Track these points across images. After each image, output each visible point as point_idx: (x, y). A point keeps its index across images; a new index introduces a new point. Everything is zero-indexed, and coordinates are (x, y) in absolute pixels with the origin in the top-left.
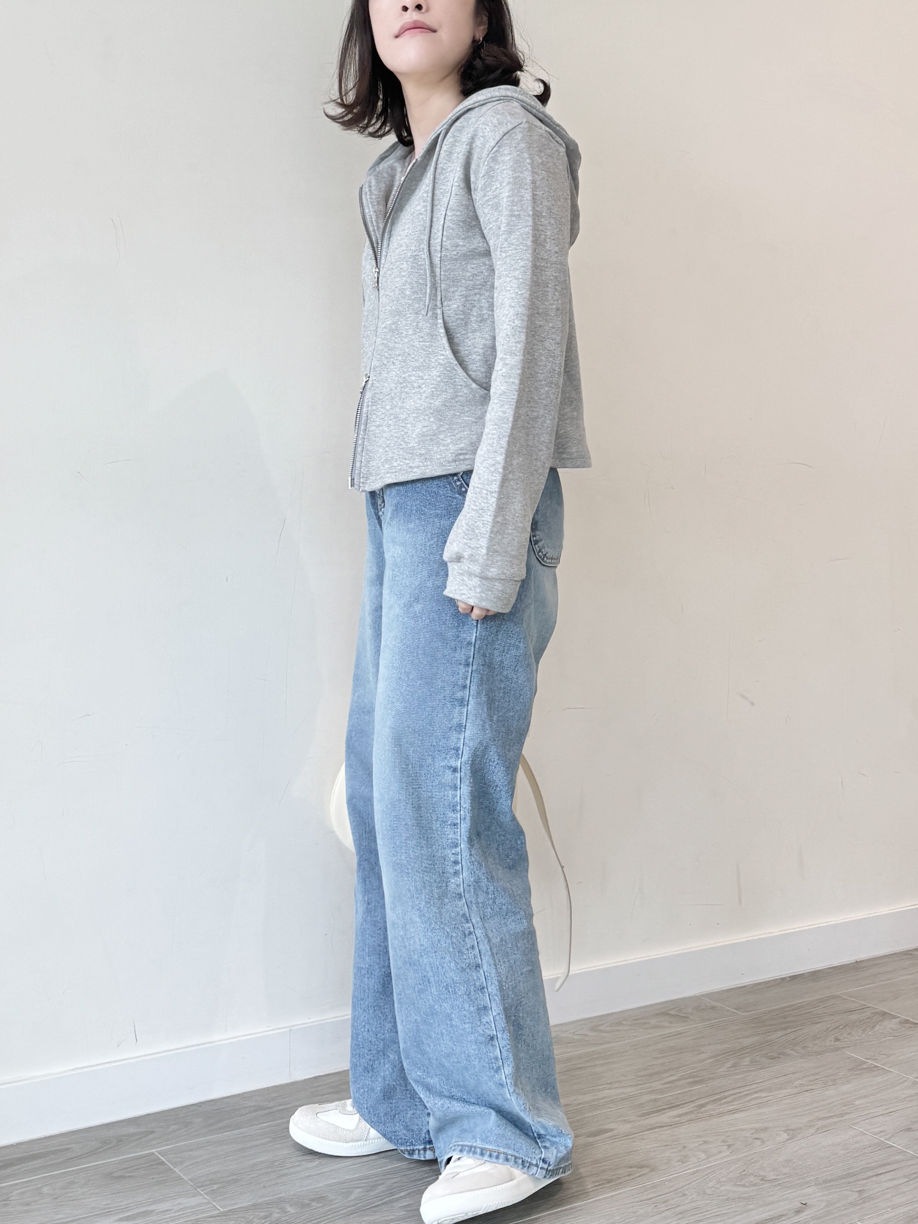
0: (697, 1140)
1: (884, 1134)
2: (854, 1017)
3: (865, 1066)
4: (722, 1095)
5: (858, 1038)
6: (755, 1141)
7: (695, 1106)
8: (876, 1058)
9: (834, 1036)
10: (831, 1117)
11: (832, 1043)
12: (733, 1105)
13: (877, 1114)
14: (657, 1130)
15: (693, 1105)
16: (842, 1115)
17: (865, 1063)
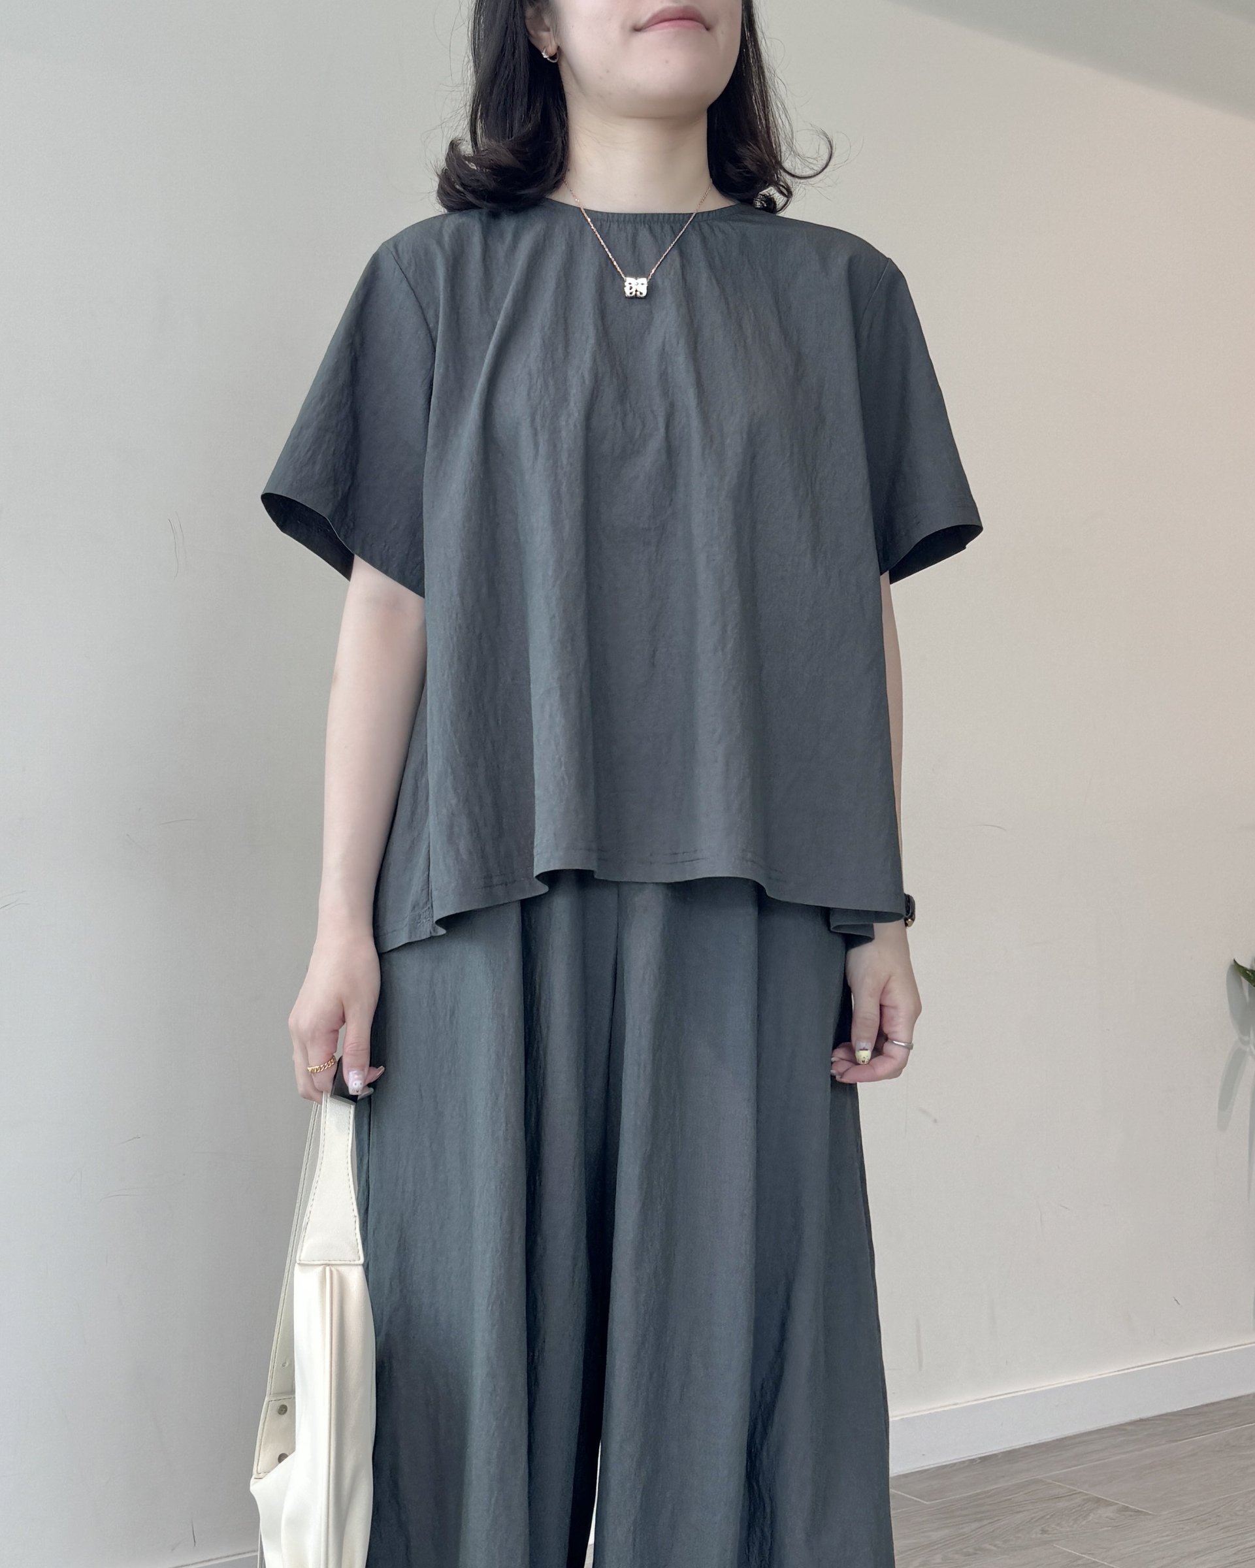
2: (1062, 1504)
3: (1080, 1562)
5: (1068, 1529)
8: (1092, 1552)
9: (1040, 1528)
11: (1039, 1536)
17: (1080, 1558)
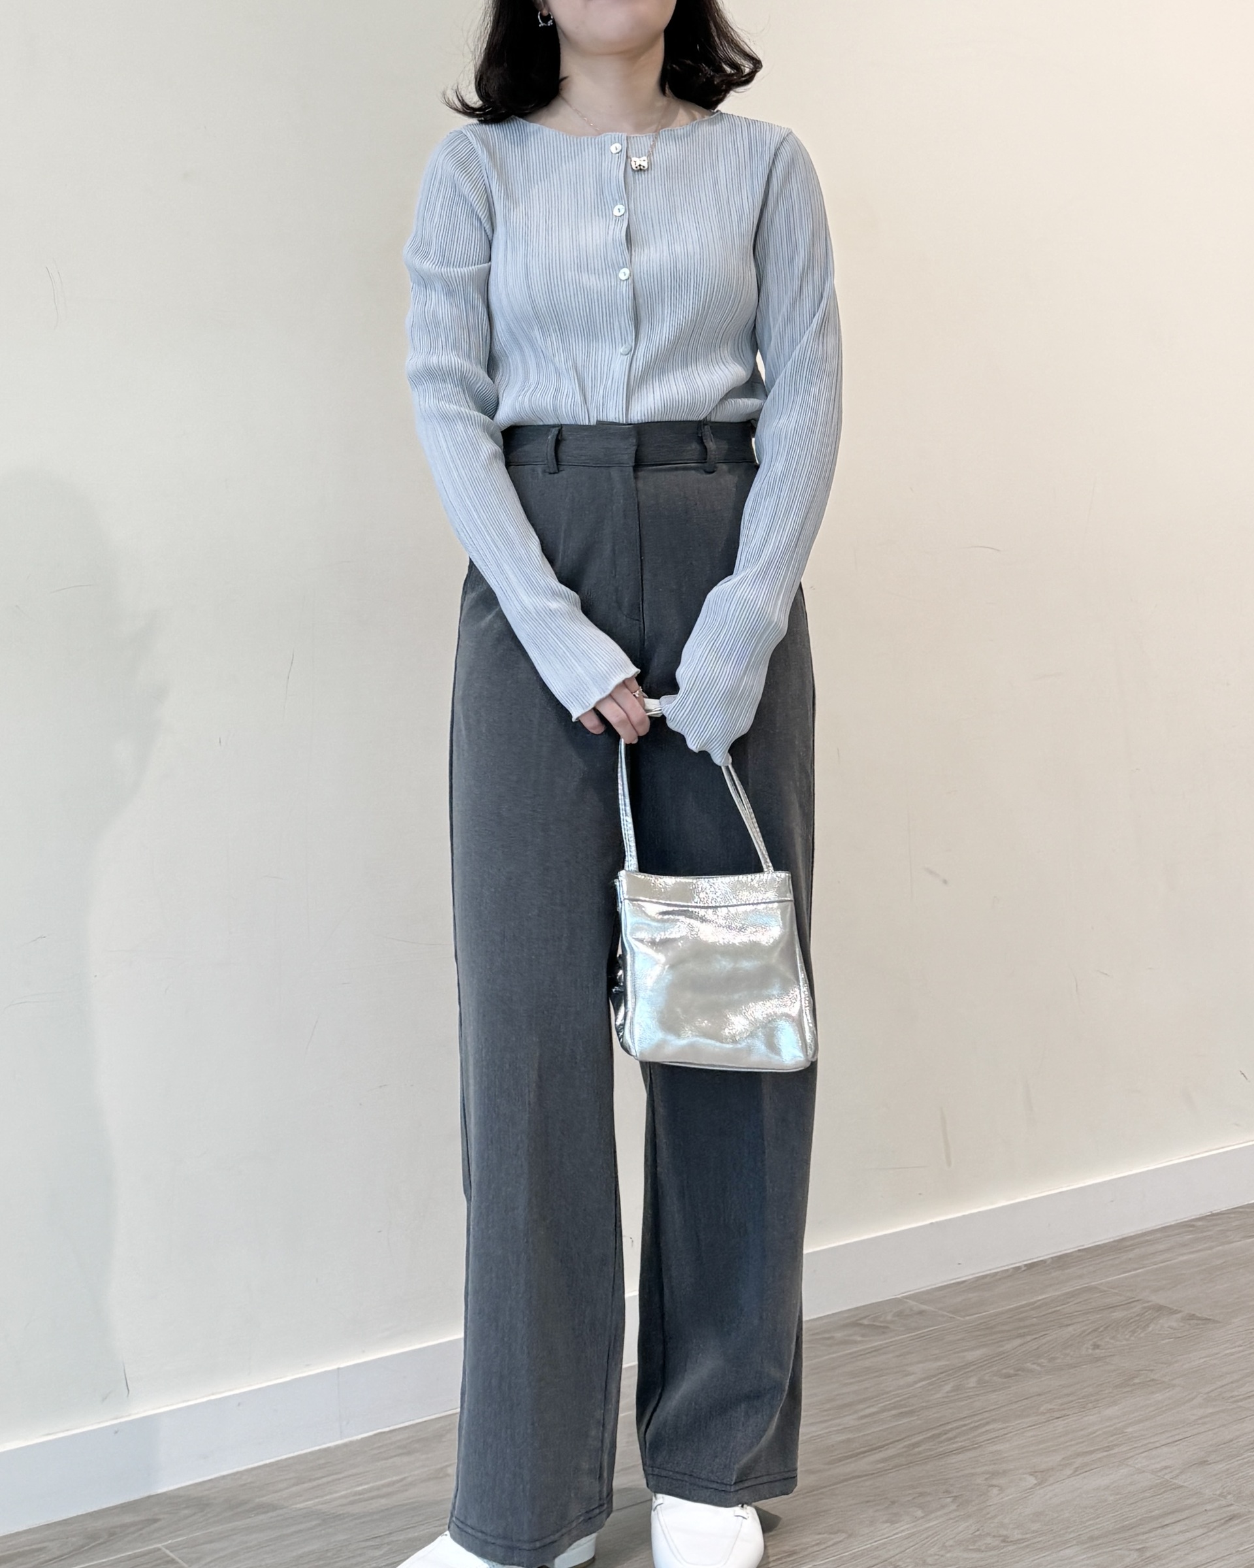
0: (910, 1492)
1: (1169, 1470)
2: (1118, 1314)
3: (1137, 1381)
4: (942, 1429)
5: (1125, 1342)
6: (990, 1489)
7: (905, 1447)
8: (1151, 1368)
9: (1091, 1342)
10: (1092, 1452)
11: (1090, 1351)
12: (957, 1442)
13: (1157, 1444)
14: (852, 1481)
15: (902, 1445)
16: (1109, 1448)
